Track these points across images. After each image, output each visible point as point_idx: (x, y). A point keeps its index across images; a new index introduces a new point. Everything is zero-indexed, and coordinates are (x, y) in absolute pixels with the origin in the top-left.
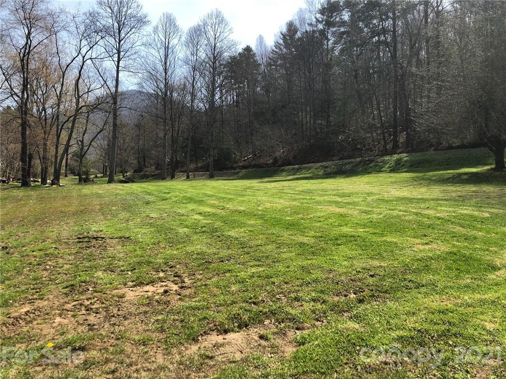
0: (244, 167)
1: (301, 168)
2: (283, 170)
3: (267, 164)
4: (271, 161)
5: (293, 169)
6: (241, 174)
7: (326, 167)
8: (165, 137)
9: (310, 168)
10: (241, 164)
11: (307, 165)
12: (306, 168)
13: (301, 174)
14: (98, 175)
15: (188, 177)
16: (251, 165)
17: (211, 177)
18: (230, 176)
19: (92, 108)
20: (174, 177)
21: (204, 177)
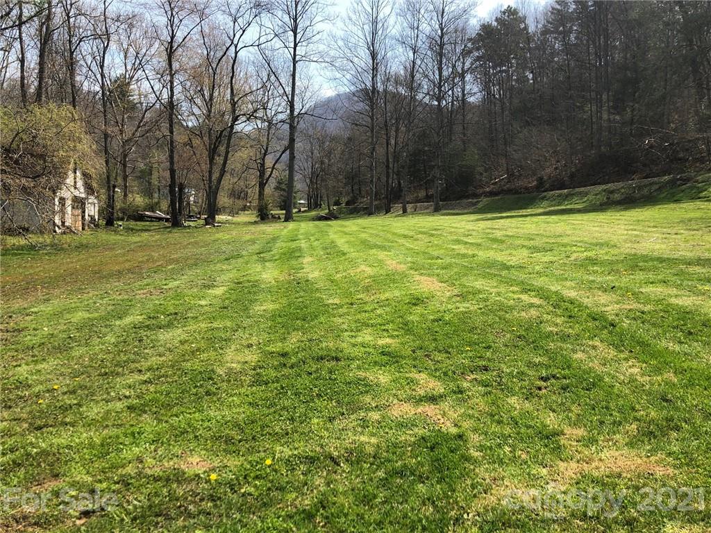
0: (492, 194)
1: (573, 194)
2: (545, 197)
3: (526, 188)
4: (535, 183)
5: (560, 196)
6: (480, 205)
7: (612, 192)
8: (372, 153)
9: (586, 194)
10: (488, 189)
11: (582, 189)
12: (580, 193)
13: (571, 204)
14: (302, 209)
15: (405, 211)
16: (502, 190)
17: (437, 210)
18: (465, 208)
19: (248, 116)
20: (390, 211)
21: (428, 211)
